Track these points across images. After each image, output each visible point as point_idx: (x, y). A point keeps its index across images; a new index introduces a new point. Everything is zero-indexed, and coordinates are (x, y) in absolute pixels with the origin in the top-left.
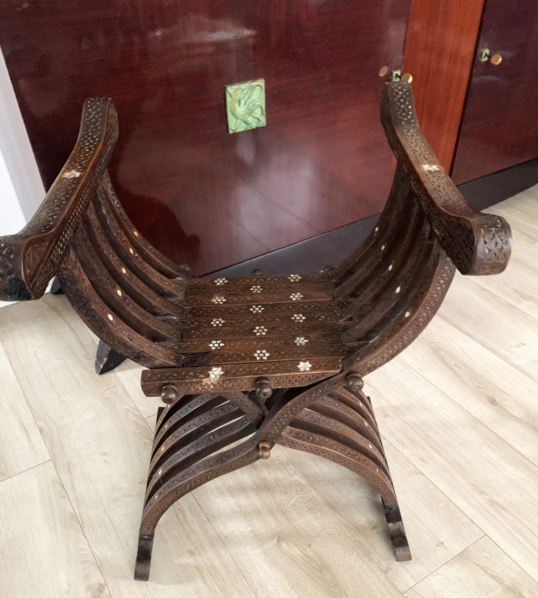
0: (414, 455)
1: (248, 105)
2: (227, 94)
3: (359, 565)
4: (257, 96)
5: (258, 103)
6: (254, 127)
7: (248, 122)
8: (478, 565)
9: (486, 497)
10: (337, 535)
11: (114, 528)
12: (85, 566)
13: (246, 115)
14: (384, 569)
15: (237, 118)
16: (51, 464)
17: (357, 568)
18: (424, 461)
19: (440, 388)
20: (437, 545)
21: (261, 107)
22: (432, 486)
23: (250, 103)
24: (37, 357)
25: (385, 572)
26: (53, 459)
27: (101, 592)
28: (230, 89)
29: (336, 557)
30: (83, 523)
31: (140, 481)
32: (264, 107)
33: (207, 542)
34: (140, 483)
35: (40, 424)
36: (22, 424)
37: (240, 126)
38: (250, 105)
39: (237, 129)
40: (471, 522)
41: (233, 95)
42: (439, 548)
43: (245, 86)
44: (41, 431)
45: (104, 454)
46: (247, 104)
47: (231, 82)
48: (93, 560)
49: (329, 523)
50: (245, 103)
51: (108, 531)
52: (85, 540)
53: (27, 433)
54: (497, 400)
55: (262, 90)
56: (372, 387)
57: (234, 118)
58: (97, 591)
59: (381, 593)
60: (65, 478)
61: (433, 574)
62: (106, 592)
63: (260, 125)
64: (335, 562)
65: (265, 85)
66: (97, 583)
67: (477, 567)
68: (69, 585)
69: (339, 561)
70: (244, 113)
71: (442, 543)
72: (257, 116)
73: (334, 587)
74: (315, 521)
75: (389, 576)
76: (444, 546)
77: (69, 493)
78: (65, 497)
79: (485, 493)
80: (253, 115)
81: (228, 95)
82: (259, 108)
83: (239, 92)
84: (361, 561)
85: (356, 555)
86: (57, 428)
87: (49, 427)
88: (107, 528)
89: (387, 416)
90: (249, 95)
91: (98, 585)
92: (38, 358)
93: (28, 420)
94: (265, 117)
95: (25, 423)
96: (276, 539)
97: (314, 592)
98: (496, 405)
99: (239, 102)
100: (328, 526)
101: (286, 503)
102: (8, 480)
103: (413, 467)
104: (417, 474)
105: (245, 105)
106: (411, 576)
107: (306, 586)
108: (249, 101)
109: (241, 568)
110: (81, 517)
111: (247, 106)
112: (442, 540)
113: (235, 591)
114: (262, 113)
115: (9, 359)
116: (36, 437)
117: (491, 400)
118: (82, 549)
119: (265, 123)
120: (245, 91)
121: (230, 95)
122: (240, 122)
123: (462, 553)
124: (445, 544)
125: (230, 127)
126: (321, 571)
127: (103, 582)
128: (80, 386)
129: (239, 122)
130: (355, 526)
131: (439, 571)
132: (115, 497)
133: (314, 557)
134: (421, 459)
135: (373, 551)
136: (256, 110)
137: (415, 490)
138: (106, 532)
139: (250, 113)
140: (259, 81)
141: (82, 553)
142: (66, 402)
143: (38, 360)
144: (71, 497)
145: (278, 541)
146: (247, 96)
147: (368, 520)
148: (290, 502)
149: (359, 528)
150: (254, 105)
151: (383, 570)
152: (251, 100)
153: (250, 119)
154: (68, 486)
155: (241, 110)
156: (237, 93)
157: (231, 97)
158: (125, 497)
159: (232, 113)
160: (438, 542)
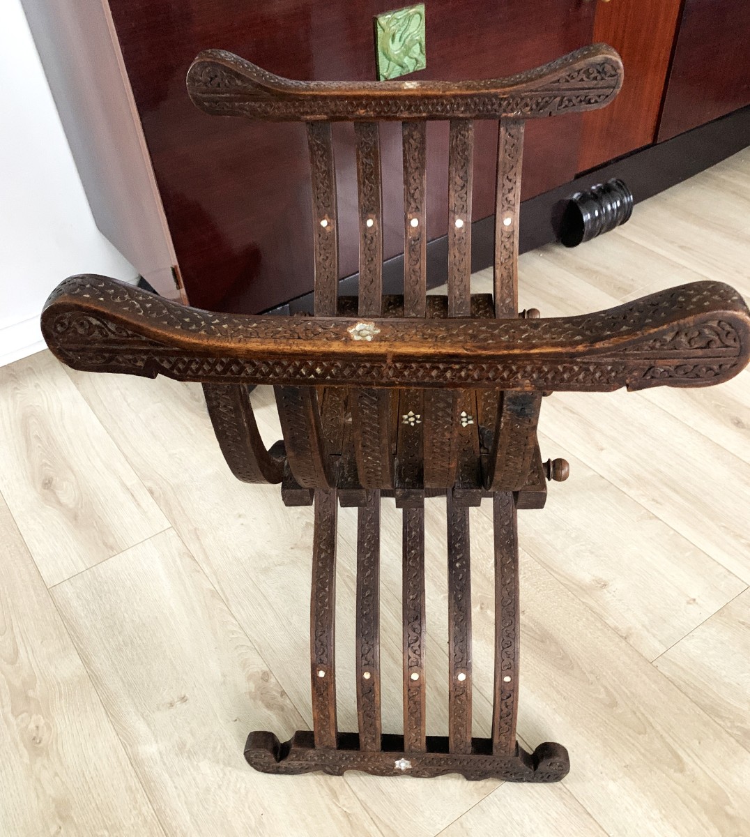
0: (643, 495)
1: (404, 41)
2: (379, 27)
3: (590, 632)
4: (416, 28)
5: (417, 38)
6: (411, 71)
7: (404, 65)
8: (743, 623)
9: (743, 541)
10: (556, 597)
11: (269, 604)
12: (240, 652)
13: (402, 55)
14: (624, 635)
15: (390, 60)
16: (172, 533)
17: (589, 635)
18: (657, 502)
19: (666, 410)
20: (688, 603)
21: (420, 44)
22: (672, 532)
23: (407, 37)
24: (127, 402)
25: (626, 638)
26: (174, 525)
27: (267, 681)
28: (383, 20)
29: (559, 624)
30: (228, 600)
31: (293, 546)
32: (424, 43)
33: (391, 614)
34: (292, 548)
35: (149, 484)
36: (123, 485)
37: (393, 71)
38: (407, 40)
39: (389, 75)
40: (728, 573)
41: (386, 28)
42: (691, 606)
43: (400, 14)
44: (151, 492)
45: (240, 516)
46: (403, 39)
47: (384, 10)
48: (249, 644)
49: (543, 584)
50: (401, 37)
51: (262, 608)
52: (234, 621)
53: (133, 496)
54: (743, 421)
55: (421, 18)
56: (577, 414)
57: (385, 60)
58: (261, 681)
59: (624, 663)
60: (193, 548)
61: (687, 637)
62: (273, 680)
63: (419, 67)
64: (559, 630)
65: (425, 13)
66: (260, 671)
67: (743, 626)
68: (224, 676)
69: (565, 628)
70: (398, 52)
71: (694, 600)
72: (416, 56)
73: (562, 659)
74: (525, 582)
75: (631, 643)
76: (697, 604)
77: (204, 566)
78: (199, 571)
79: (741, 537)
80: (410, 54)
81: (379, 29)
82: (418, 44)
83: (393, 23)
84: (592, 627)
85: (584, 619)
86: (172, 489)
87: (161, 488)
88: (259, 605)
89: (602, 450)
90: (405, 27)
91: (261, 673)
92: (129, 402)
93: (132, 480)
94: (424, 56)
95: (129, 484)
96: (479, 606)
97: (537, 666)
98: (743, 427)
99: (393, 36)
100: (543, 587)
101: (484, 562)
102: (121, 554)
103: (645, 511)
104: (651, 518)
105: (400, 40)
106: (660, 641)
107: (526, 660)
108: (405, 36)
109: (439, 643)
110: (224, 593)
111: (402, 42)
112: (693, 597)
113: (436, 670)
114: (421, 51)
115: (90, 405)
116: (147, 500)
117: (736, 422)
118: (233, 632)
119: (425, 65)
120: (401, 22)
121: (381, 27)
122: (394, 64)
123: (721, 611)
124: (697, 601)
125: (381, 72)
126: (542, 642)
127: (266, 669)
128: (192, 435)
129: (392, 64)
130: (578, 586)
131: (694, 633)
132: (263, 567)
133: (531, 625)
134: (653, 500)
135: (606, 614)
136: (413, 48)
137: (651, 539)
138: (260, 610)
139: (407, 51)
140: (417, 7)
141: (233, 636)
142: (177, 456)
143: (128, 405)
144: (207, 571)
145: (481, 608)
146: (403, 29)
147: (594, 578)
148: (489, 562)
149: (584, 587)
150: (411, 40)
151: (622, 637)
152: (408, 33)
153: (406, 60)
154: (200, 557)
155: (395, 48)
156: (391, 25)
157: (384, 30)
158: (276, 566)
159: (384, 54)
160: (688, 599)
